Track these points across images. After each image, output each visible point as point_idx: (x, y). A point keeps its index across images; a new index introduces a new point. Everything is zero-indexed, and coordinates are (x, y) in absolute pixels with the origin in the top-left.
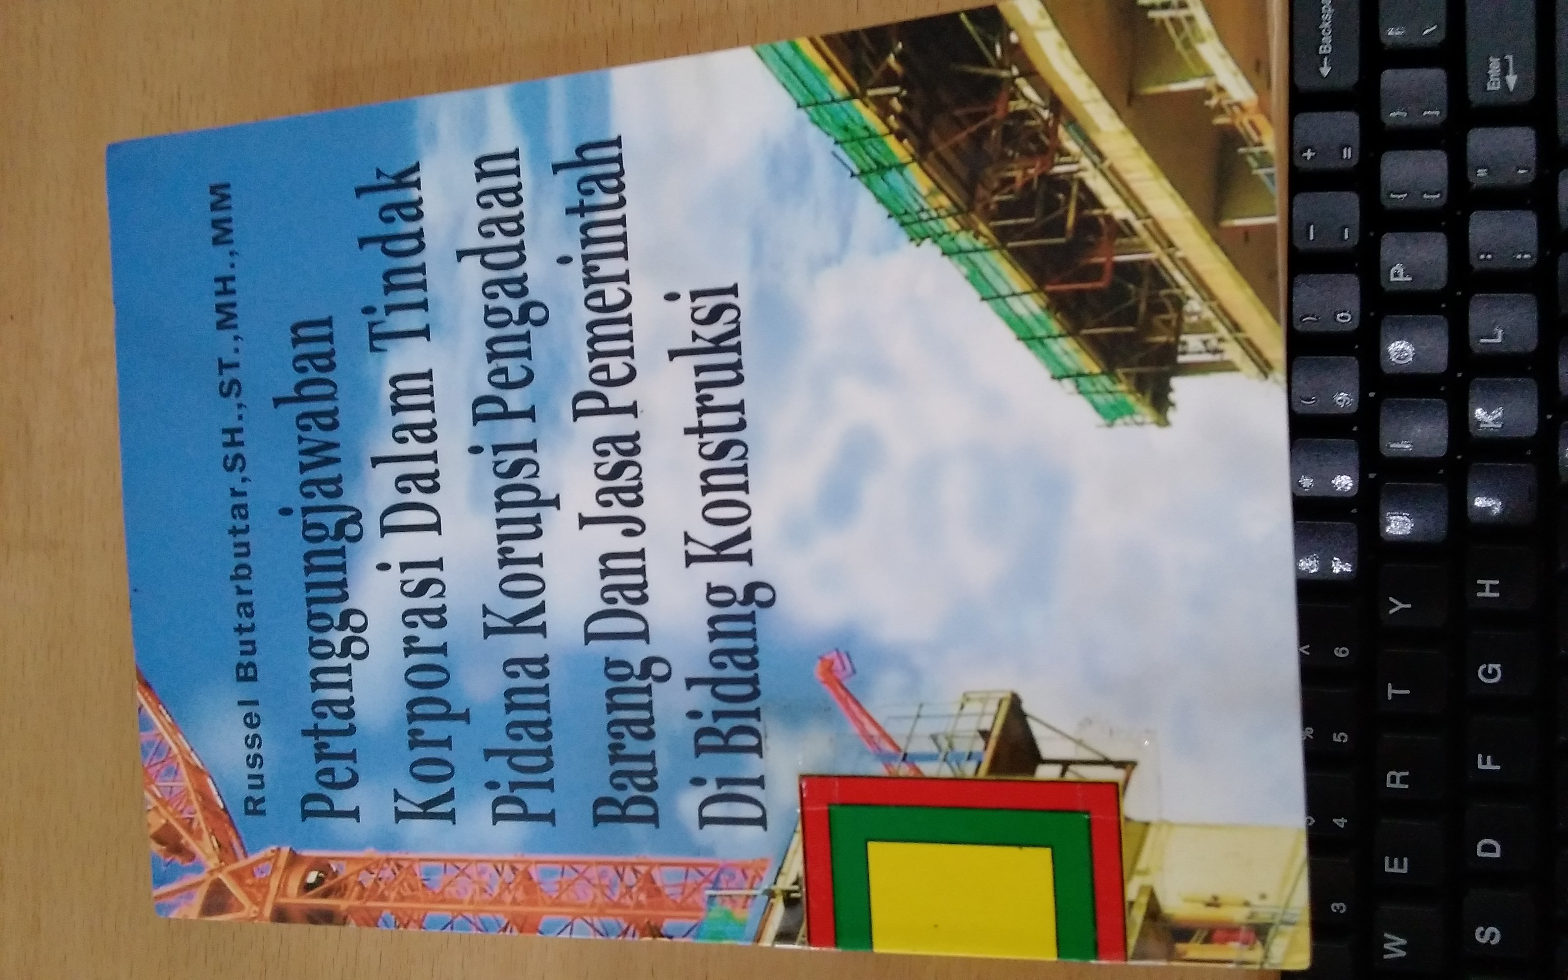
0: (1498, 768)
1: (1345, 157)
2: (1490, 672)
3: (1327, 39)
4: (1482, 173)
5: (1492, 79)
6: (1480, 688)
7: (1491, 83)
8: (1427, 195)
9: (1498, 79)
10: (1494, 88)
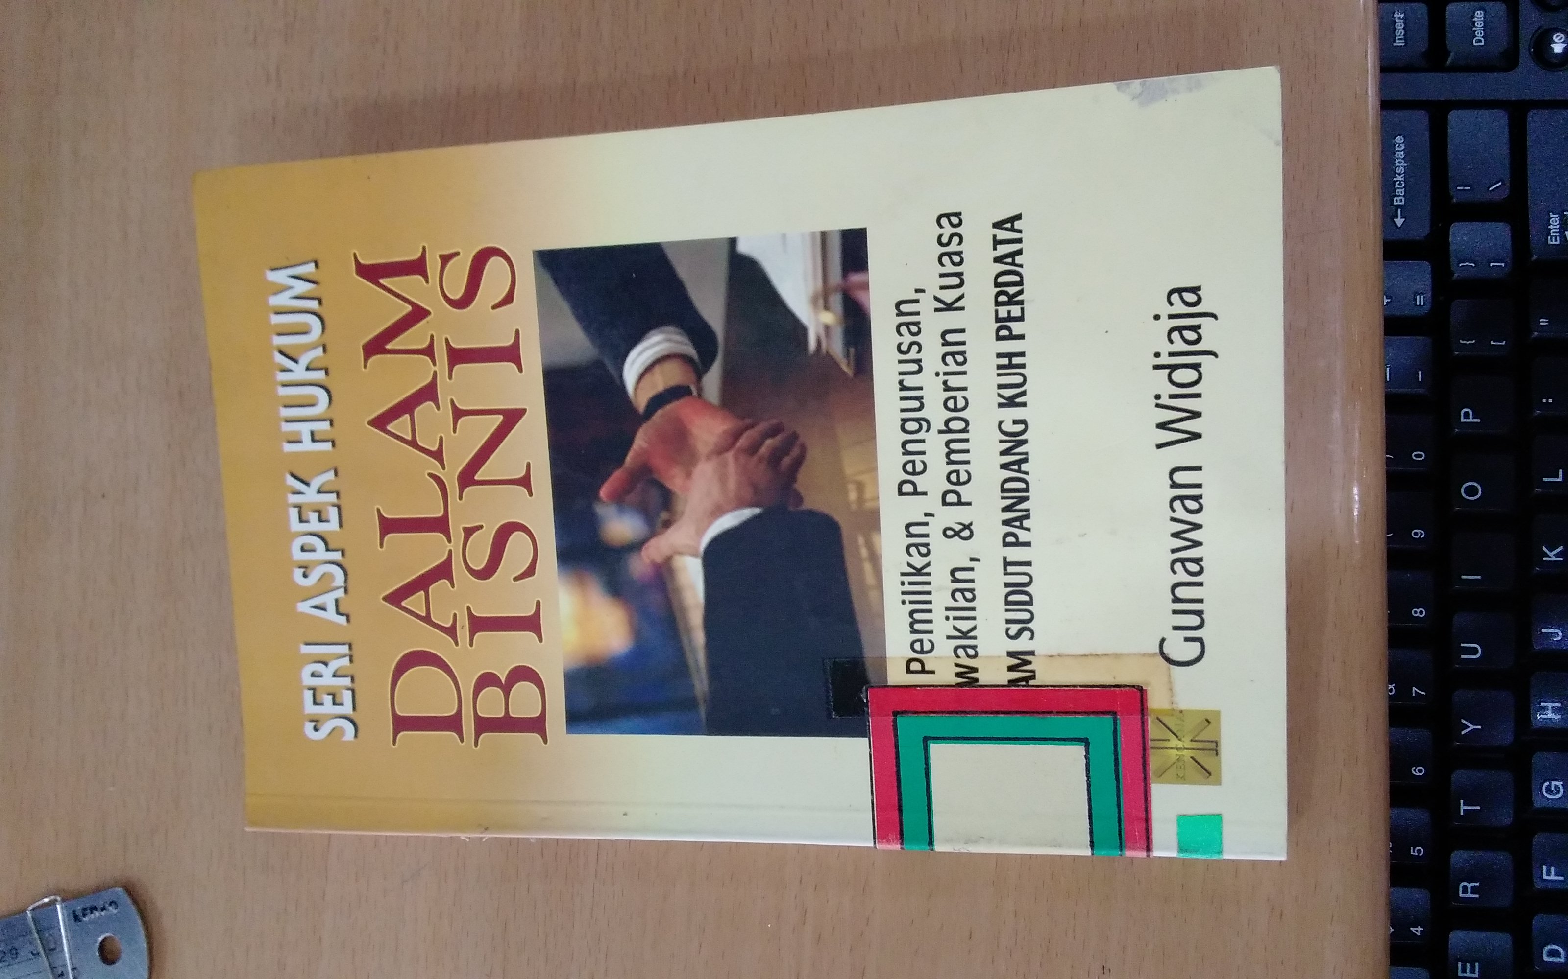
1: (1418, 304)
3: (1400, 192)
4: (1543, 322)
5: (1552, 235)
6: (1545, 804)
7: (1551, 238)
8: (1494, 342)
9: (1558, 234)
10: (1554, 243)
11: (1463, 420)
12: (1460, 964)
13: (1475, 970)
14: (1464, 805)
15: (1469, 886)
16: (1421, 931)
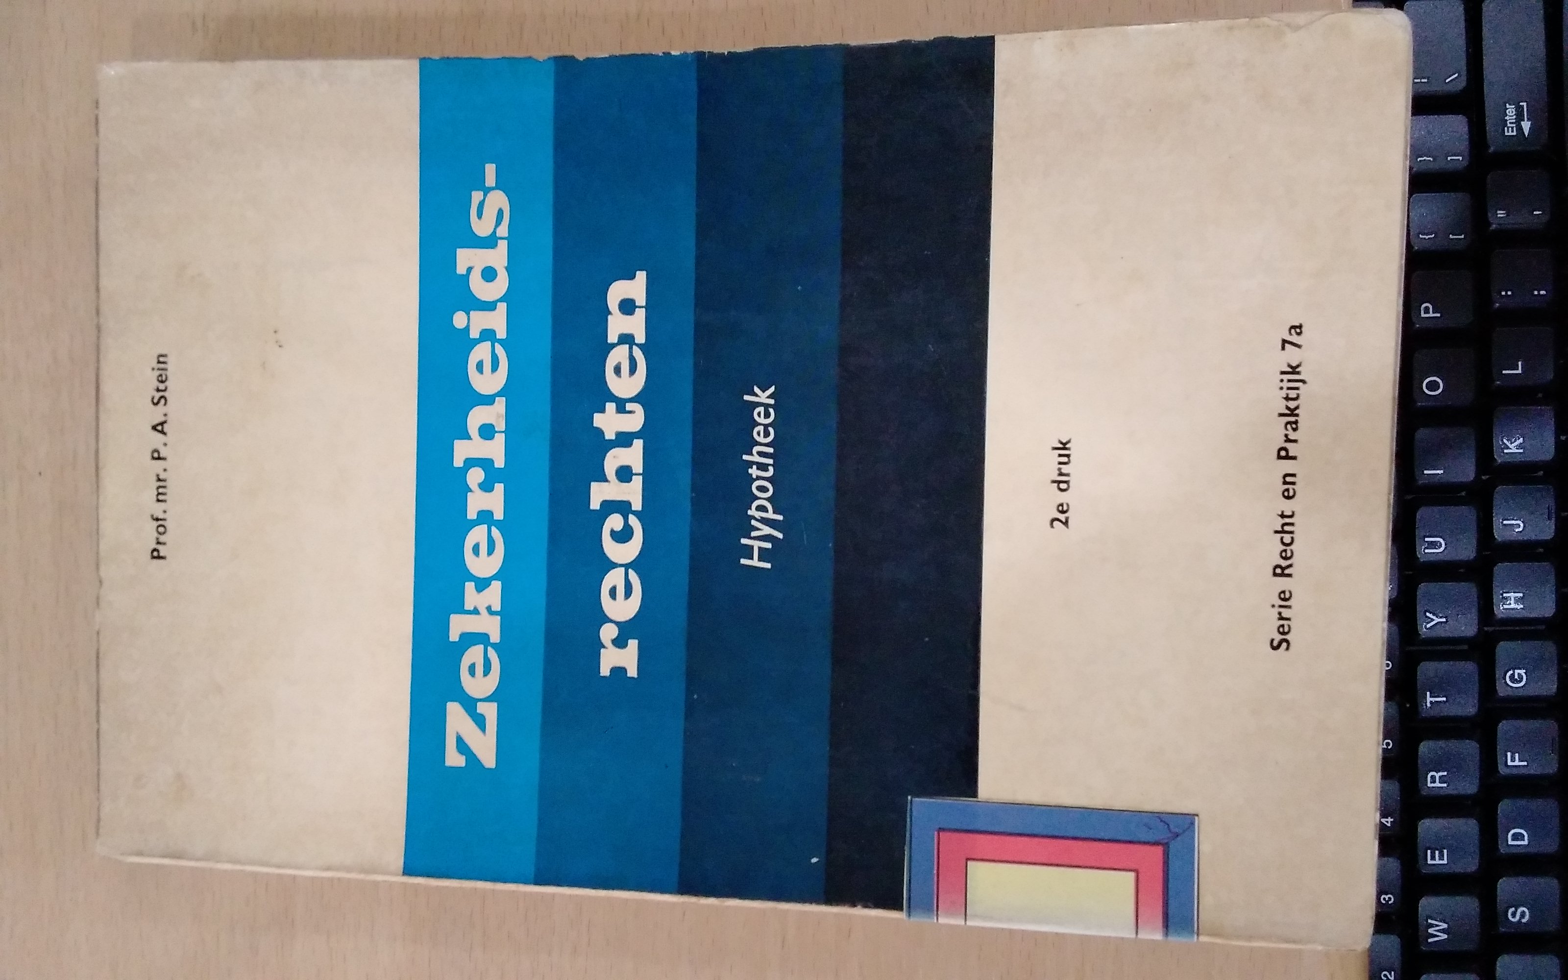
4: (1501, 214)
5: (1509, 125)
6: (1510, 692)
7: (1508, 128)
8: (1453, 235)
9: (1514, 125)
10: (1510, 134)
11: (1423, 315)
12: (1429, 851)
13: (1443, 856)
14: (1430, 697)
15: (1437, 775)
16: (1391, 822)
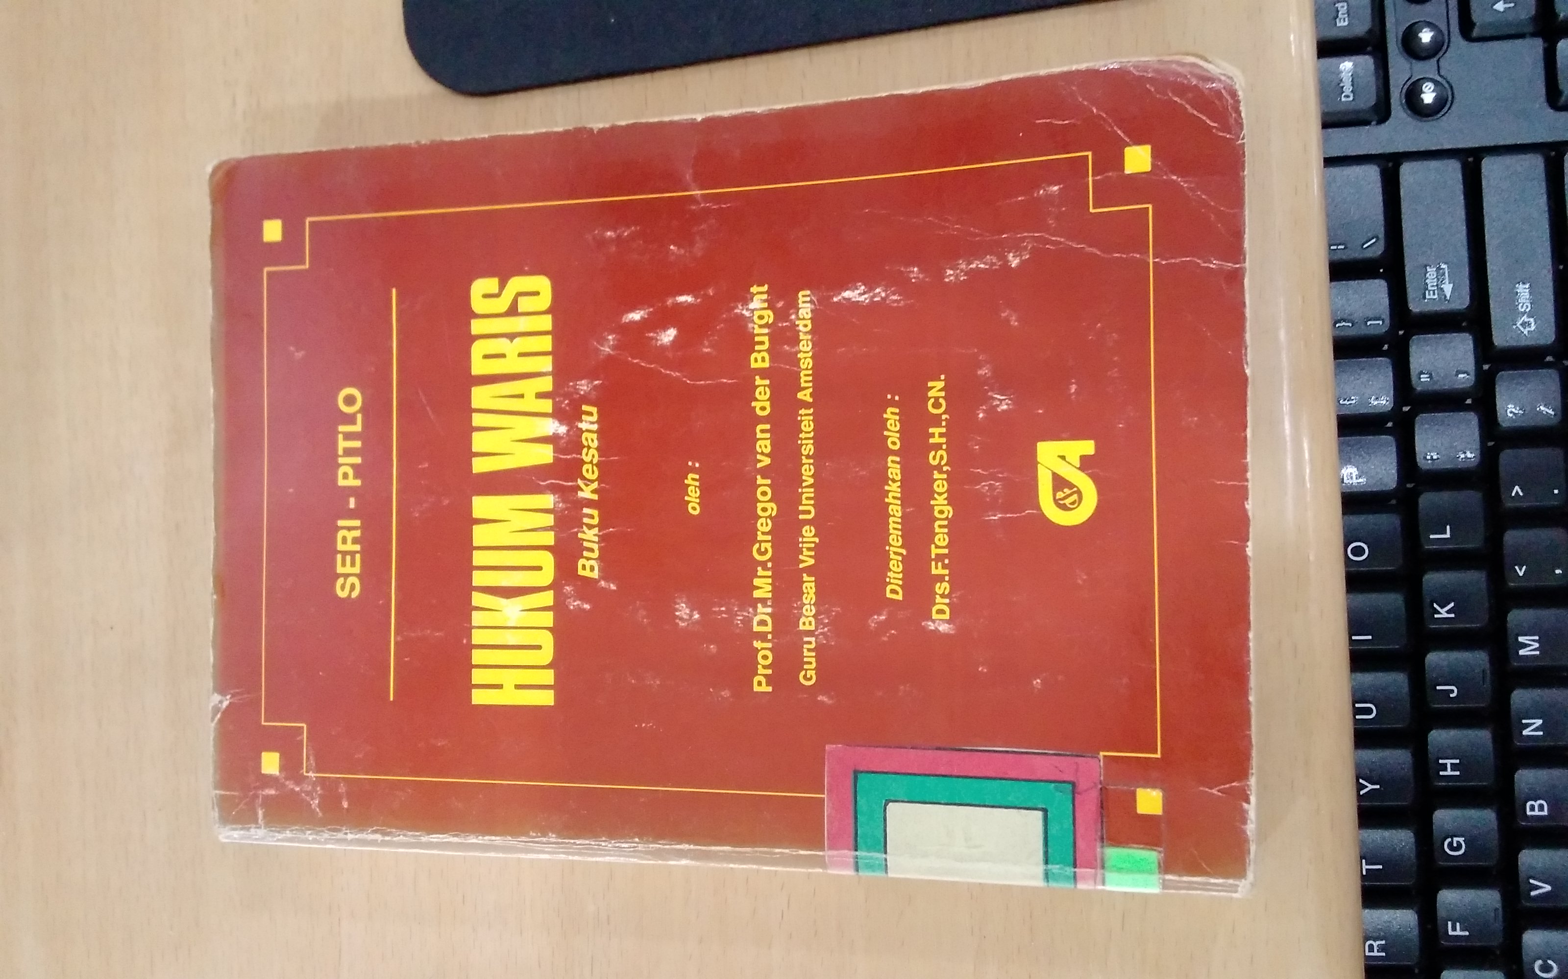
0: (1467, 933)
2: (1455, 845)
